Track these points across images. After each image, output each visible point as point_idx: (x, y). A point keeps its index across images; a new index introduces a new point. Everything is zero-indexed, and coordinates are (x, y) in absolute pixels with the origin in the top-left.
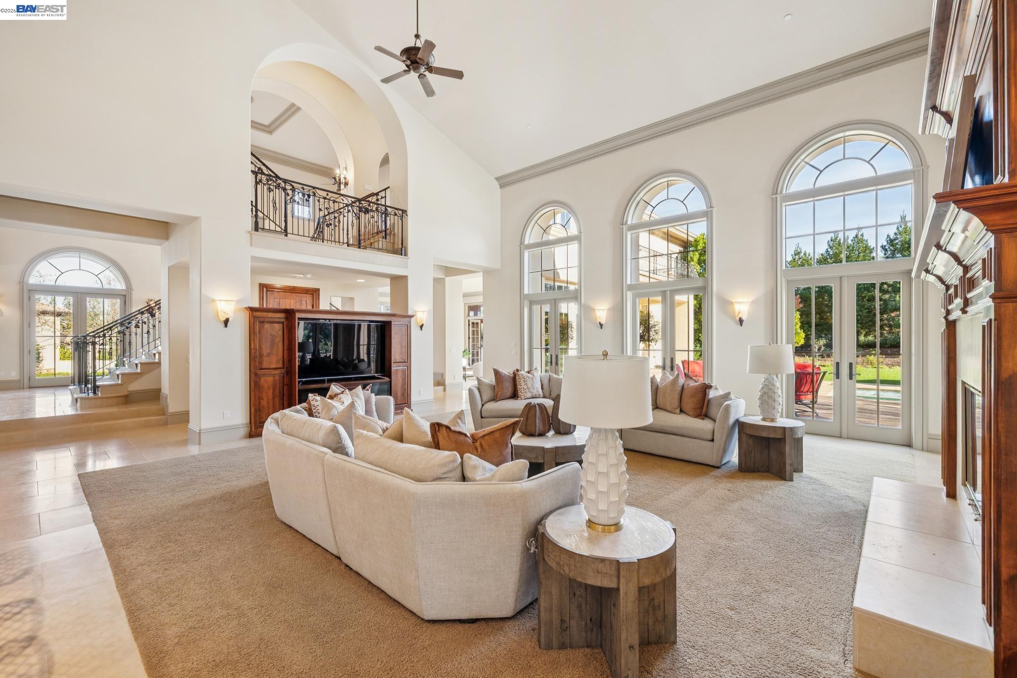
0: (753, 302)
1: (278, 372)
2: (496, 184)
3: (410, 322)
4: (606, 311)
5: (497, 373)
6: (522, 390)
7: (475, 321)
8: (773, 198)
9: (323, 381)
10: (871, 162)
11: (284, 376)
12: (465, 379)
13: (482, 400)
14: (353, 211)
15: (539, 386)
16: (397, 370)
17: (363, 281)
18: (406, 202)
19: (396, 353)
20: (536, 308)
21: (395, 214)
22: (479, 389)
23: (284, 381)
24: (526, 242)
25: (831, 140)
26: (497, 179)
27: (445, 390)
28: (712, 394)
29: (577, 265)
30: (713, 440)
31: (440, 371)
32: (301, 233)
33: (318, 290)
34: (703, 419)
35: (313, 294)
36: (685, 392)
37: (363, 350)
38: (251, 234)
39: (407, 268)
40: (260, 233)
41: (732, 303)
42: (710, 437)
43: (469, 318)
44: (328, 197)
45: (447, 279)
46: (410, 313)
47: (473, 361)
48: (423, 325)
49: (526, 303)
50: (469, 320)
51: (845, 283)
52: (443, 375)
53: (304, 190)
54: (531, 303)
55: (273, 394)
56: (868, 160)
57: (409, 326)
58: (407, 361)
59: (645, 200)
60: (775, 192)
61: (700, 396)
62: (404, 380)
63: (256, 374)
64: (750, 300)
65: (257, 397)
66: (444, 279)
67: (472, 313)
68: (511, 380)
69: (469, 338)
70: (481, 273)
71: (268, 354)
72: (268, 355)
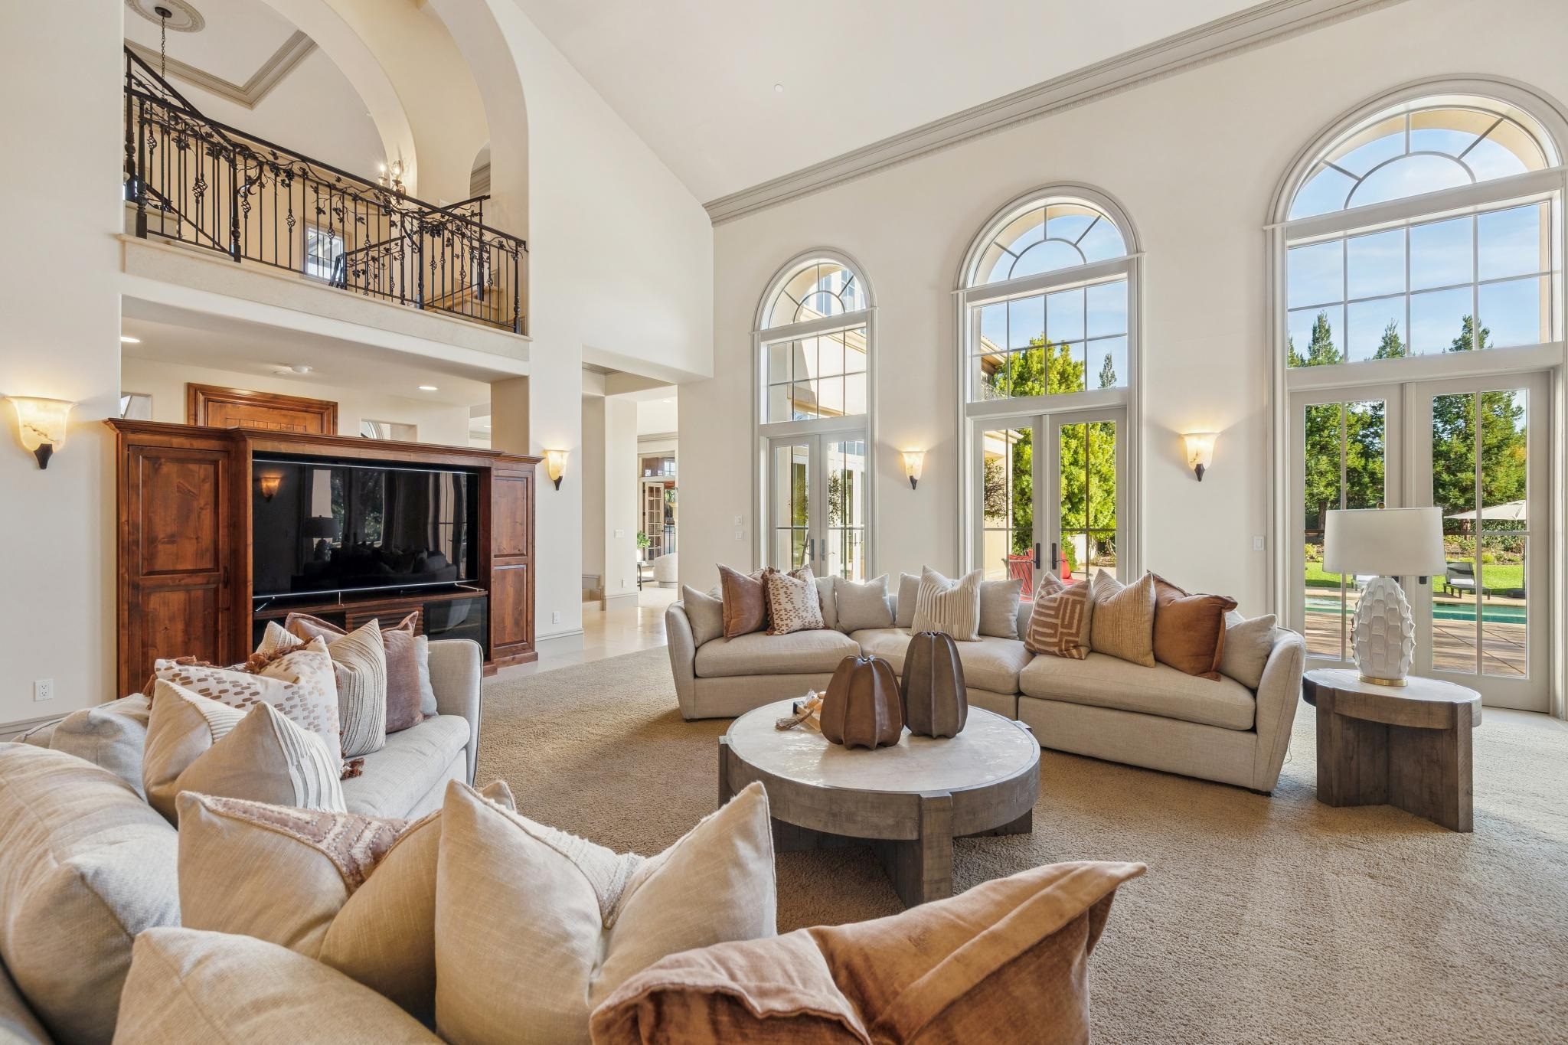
0: (1223, 434)
1: (199, 579)
2: (705, 216)
3: (533, 472)
4: (922, 456)
5: (727, 576)
6: (783, 612)
7: (655, 485)
8: (1265, 231)
9: (332, 599)
10: (1463, 159)
11: (216, 590)
12: (640, 586)
13: (694, 637)
14: (403, 226)
15: (814, 603)
16: (503, 571)
17: (433, 389)
18: (525, 227)
19: (501, 535)
20: (784, 454)
21: (501, 247)
22: (686, 612)
23: (216, 600)
24: (764, 326)
25: (1385, 116)
26: (708, 206)
27: (603, 608)
28: (1233, 619)
29: (865, 369)
30: (1253, 730)
31: (594, 571)
32: (269, 256)
33: (335, 405)
34: (1217, 679)
35: (322, 414)
36: (1166, 618)
37: (446, 533)
38: (123, 242)
39: (526, 358)
40: (151, 241)
41: (1180, 437)
42: (1249, 725)
43: (644, 480)
44: (340, 185)
45: (610, 400)
46: (533, 453)
47: (651, 552)
48: (560, 479)
49: (764, 443)
50: (644, 484)
51: (1411, 394)
52: (599, 580)
53: (276, 158)
54: (773, 443)
55: (186, 632)
56: (1457, 156)
57: (530, 479)
58: (526, 553)
59: (1001, 244)
60: (1271, 218)
61: (1208, 625)
62: (518, 593)
63: (135, 587)
64: (1218, 430)
65: (138, 644)
66: (602, 399)
67: (648, 472)
68: (757, 592)
69: (644, 514)
70: (676, 387)
71: (173, 536)
72: (172, 539)
